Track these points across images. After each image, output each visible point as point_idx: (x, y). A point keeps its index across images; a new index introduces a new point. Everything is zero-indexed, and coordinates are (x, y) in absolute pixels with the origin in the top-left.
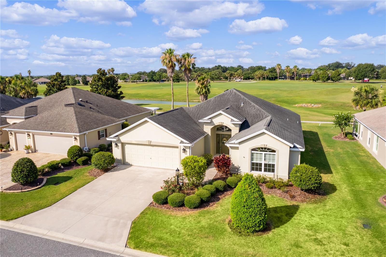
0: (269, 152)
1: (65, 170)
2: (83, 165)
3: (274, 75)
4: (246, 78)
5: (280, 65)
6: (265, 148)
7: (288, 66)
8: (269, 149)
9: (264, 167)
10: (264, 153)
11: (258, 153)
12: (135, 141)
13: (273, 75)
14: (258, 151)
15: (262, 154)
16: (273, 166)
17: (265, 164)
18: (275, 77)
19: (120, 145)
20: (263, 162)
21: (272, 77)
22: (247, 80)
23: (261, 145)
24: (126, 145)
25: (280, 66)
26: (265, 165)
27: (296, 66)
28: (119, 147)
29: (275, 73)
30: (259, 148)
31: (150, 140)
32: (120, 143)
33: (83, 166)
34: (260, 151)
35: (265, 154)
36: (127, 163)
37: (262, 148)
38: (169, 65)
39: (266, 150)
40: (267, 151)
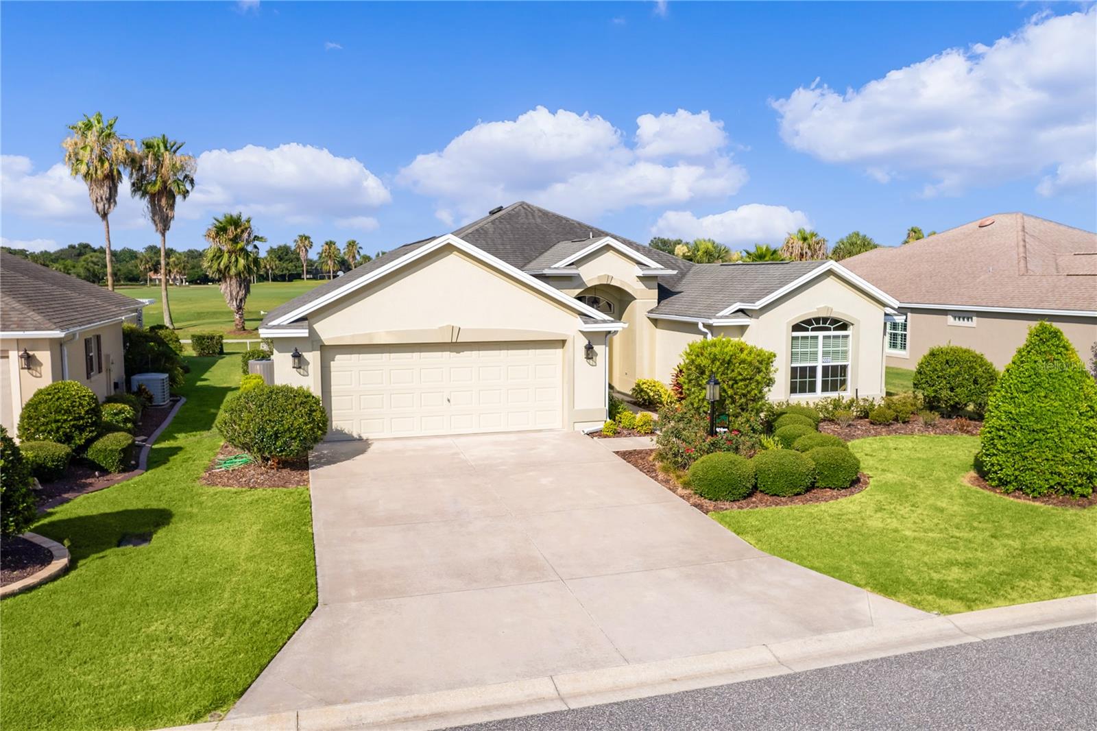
0: (835, 329)
1: (66, 496)
2: (124, 471)
3: (289, 268)
4: (196, 277)
5: (309, 238)
6: (825, 320)
7: (331, 242)
8: (835, 321)
9: (823, 377)
10: (821, 334)
11: (806, 338)
12: (387, 332)
13: (287, 269)
14: (807, 330)
15: (816, 337)
16: (844, 368)
17: (823, 367)
18: (289, 275)
19: (312, 357)
20: (820, 365)
21: (284, 272)
22: (197, 284)
23: (817, 309)
24: (338, 357)
25: (307, 242)
26: (825, 369)
27: (354, 242)
28: (310, 368)
29: (292, 262)
30: (809, 322)
31: (457, 325)
32: (313, 350)
33: (123, 475)
34: (813, 330)
35: (825, 337)
36: (340, 432)
37: (817, 320)
38: (99, 172)
39: (827, 325)
40: (828, 329)
